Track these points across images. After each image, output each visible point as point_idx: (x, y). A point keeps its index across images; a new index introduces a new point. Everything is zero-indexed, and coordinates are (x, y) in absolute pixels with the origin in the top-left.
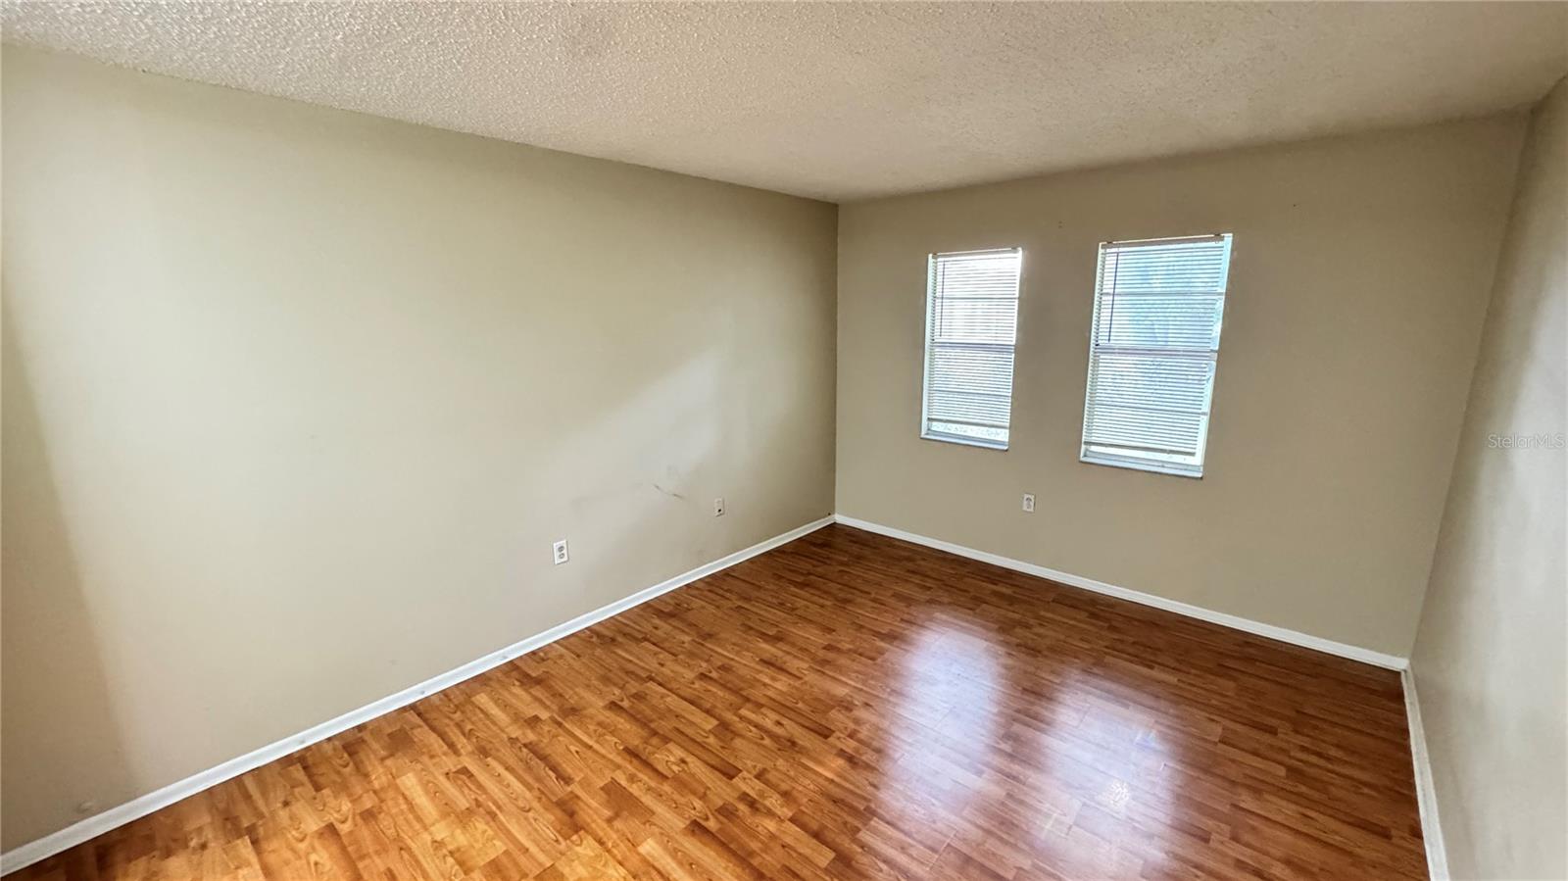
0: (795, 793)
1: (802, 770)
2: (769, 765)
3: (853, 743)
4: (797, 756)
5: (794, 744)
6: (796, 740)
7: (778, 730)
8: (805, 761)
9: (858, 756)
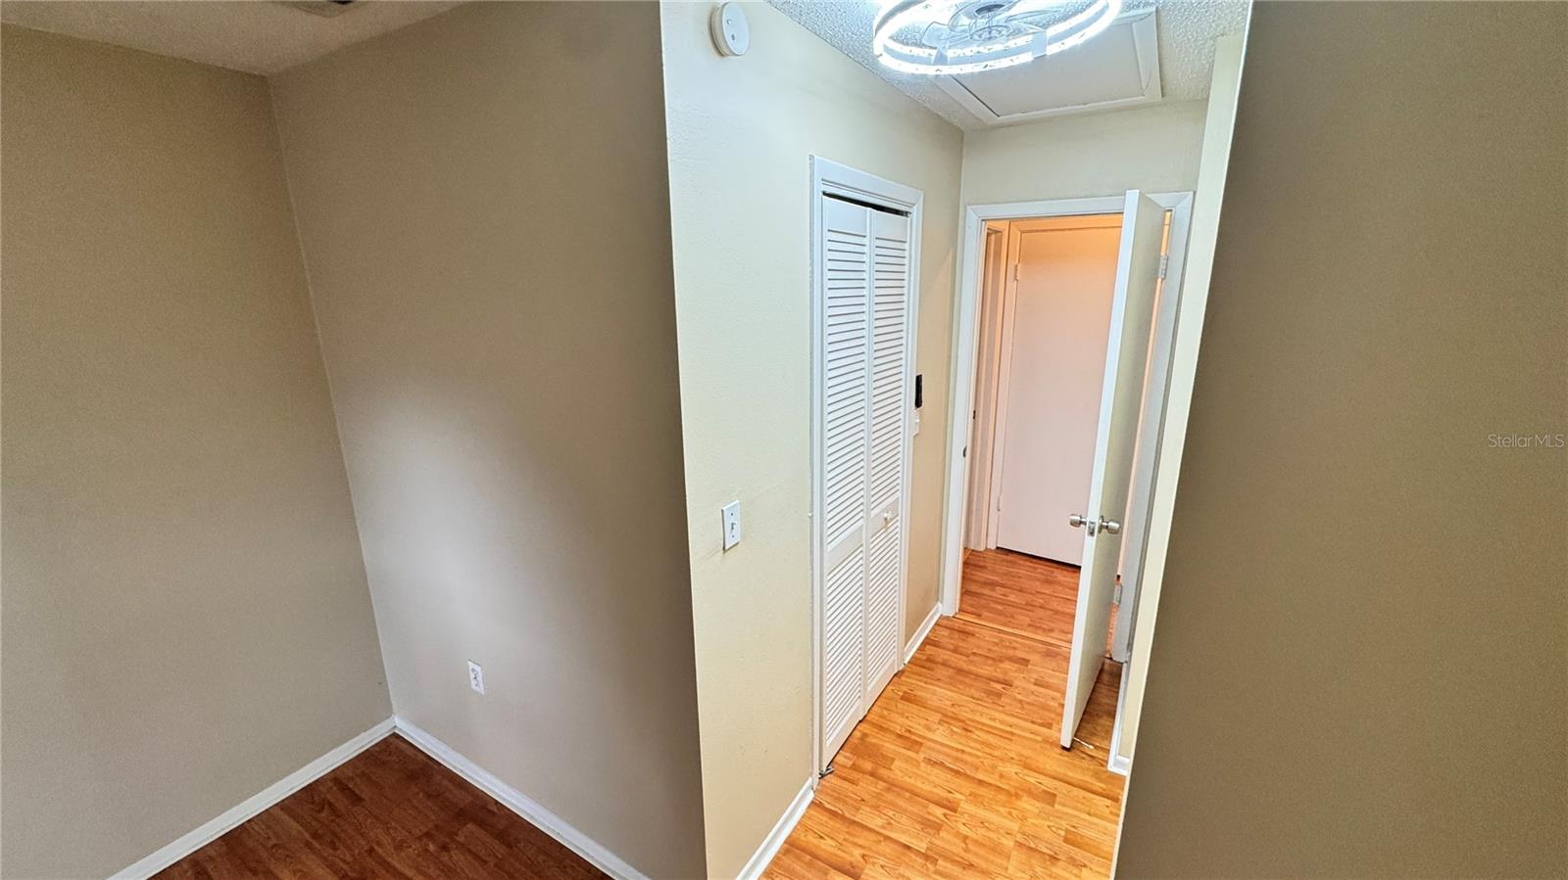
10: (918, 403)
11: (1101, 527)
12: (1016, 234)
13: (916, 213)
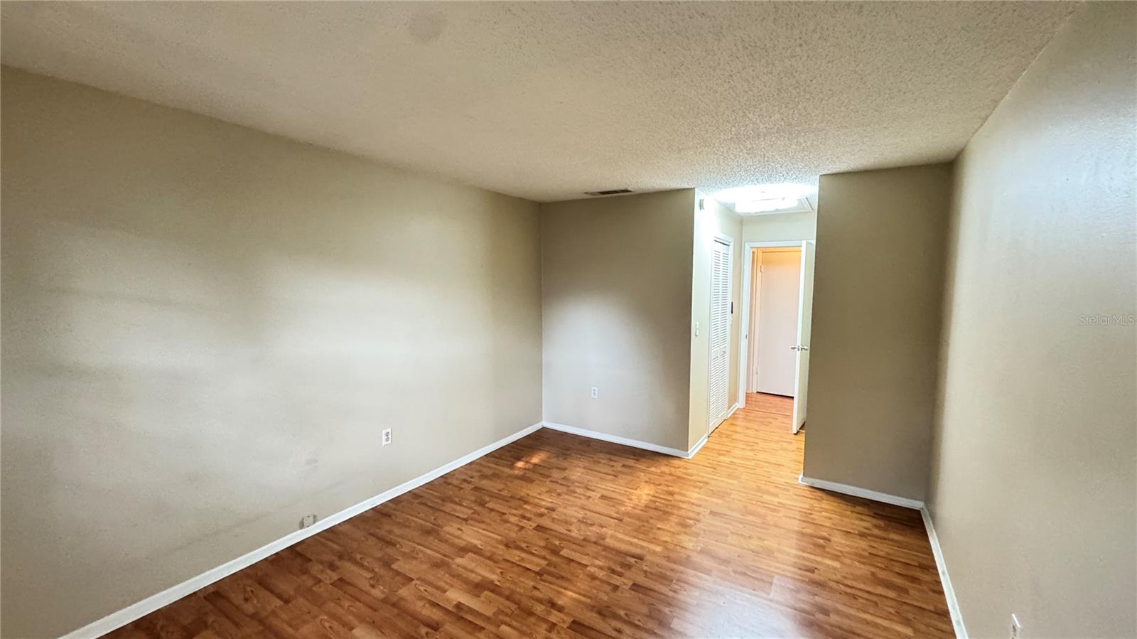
0: (589, 580)
1: (588, 594)
2: (612, 595)
3: (553, 619)
4: (593, 603)
5: (600, 613)
6: (598, 616)
7: (618, 625)
8: (588, 601)
9: (548, 608)
10: (732, 312)
11: (802, 349)
12: (760, 254)
13: (732, 245)
